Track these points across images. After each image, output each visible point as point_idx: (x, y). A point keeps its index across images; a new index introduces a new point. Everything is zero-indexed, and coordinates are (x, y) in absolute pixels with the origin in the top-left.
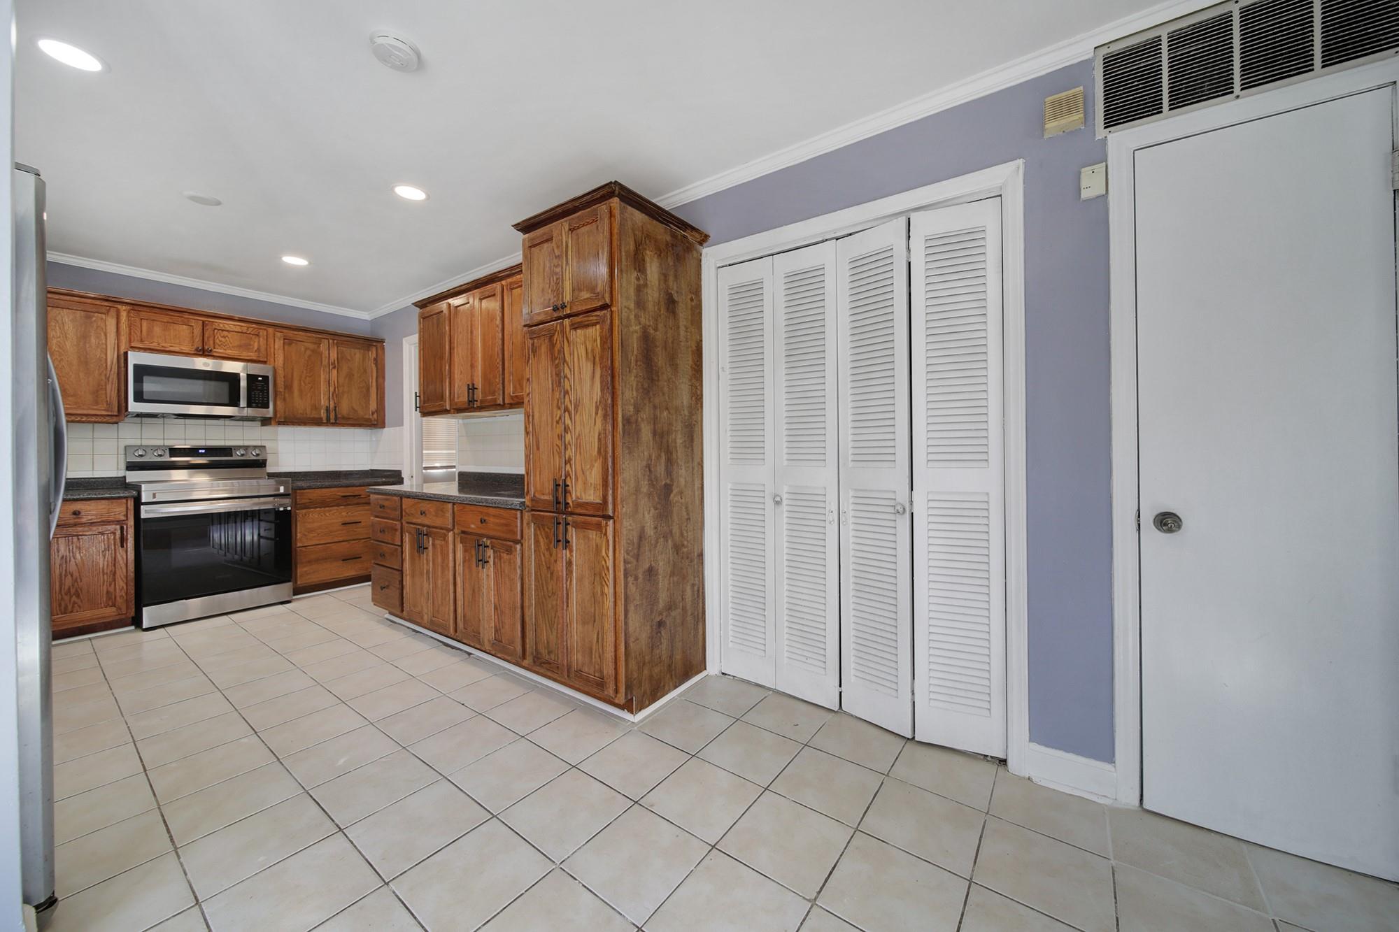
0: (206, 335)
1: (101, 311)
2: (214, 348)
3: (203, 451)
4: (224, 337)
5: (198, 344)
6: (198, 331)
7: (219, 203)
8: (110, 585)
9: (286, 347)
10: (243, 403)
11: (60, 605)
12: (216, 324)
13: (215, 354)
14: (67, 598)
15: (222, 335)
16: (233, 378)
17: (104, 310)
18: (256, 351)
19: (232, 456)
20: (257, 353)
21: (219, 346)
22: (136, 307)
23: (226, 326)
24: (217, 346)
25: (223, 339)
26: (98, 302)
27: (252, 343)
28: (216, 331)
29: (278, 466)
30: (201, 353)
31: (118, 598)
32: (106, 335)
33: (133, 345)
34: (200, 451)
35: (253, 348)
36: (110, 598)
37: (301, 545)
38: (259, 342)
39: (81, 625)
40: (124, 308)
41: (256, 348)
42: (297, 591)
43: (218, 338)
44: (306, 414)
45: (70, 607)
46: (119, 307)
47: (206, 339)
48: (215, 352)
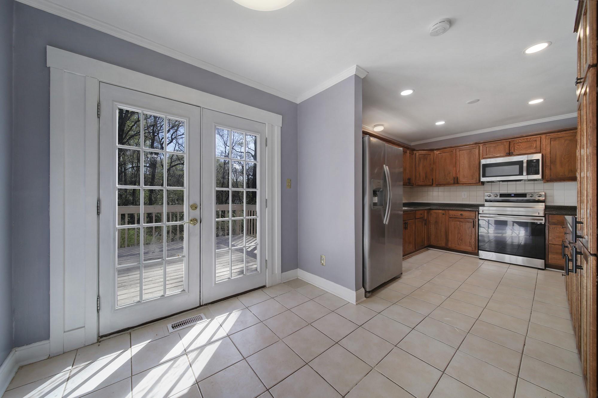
0: (511, 147)
1: (474, 148)
2: (514, 151)
3: (513, 195)
4: (519, 146)
5: (507, 151)
6: (507, 146)
7: (479, 100)
8: (470, 240)
9: (552, 142)
10: (525, 173)
11: (457, 242)
12: (515, 141)
13: (515, 154)
14: (459, 240)
15: (518, 145)
16: (520, 163)
17: (475, 147)
18: (535, 148)
19: (526, 197)
20: (535, 150)
21: (517, 150)
22: (485, 143)
23: (520, 141)
24: (515, 150)
25: (518, 147)
26: (474, 145)
27: (532, 145)
28: (515, 144)
29: (554, 202)
30: (508, 155)
31: (472, 245)
32: (475, 156)
33: (483, 157)
34: (512, 195)
35: (533, 147)
36: (470, 244)
37: (551, 243)
38: (536, 144)
39: (464, 250)
40: (481, 145)
41: (534, 147)
42: (547, 266)
43: (516, 147)
44: (565, 175)
45: (460, 243)
46: (479, 145)
47: (510, 148)
48: (514, 153)
